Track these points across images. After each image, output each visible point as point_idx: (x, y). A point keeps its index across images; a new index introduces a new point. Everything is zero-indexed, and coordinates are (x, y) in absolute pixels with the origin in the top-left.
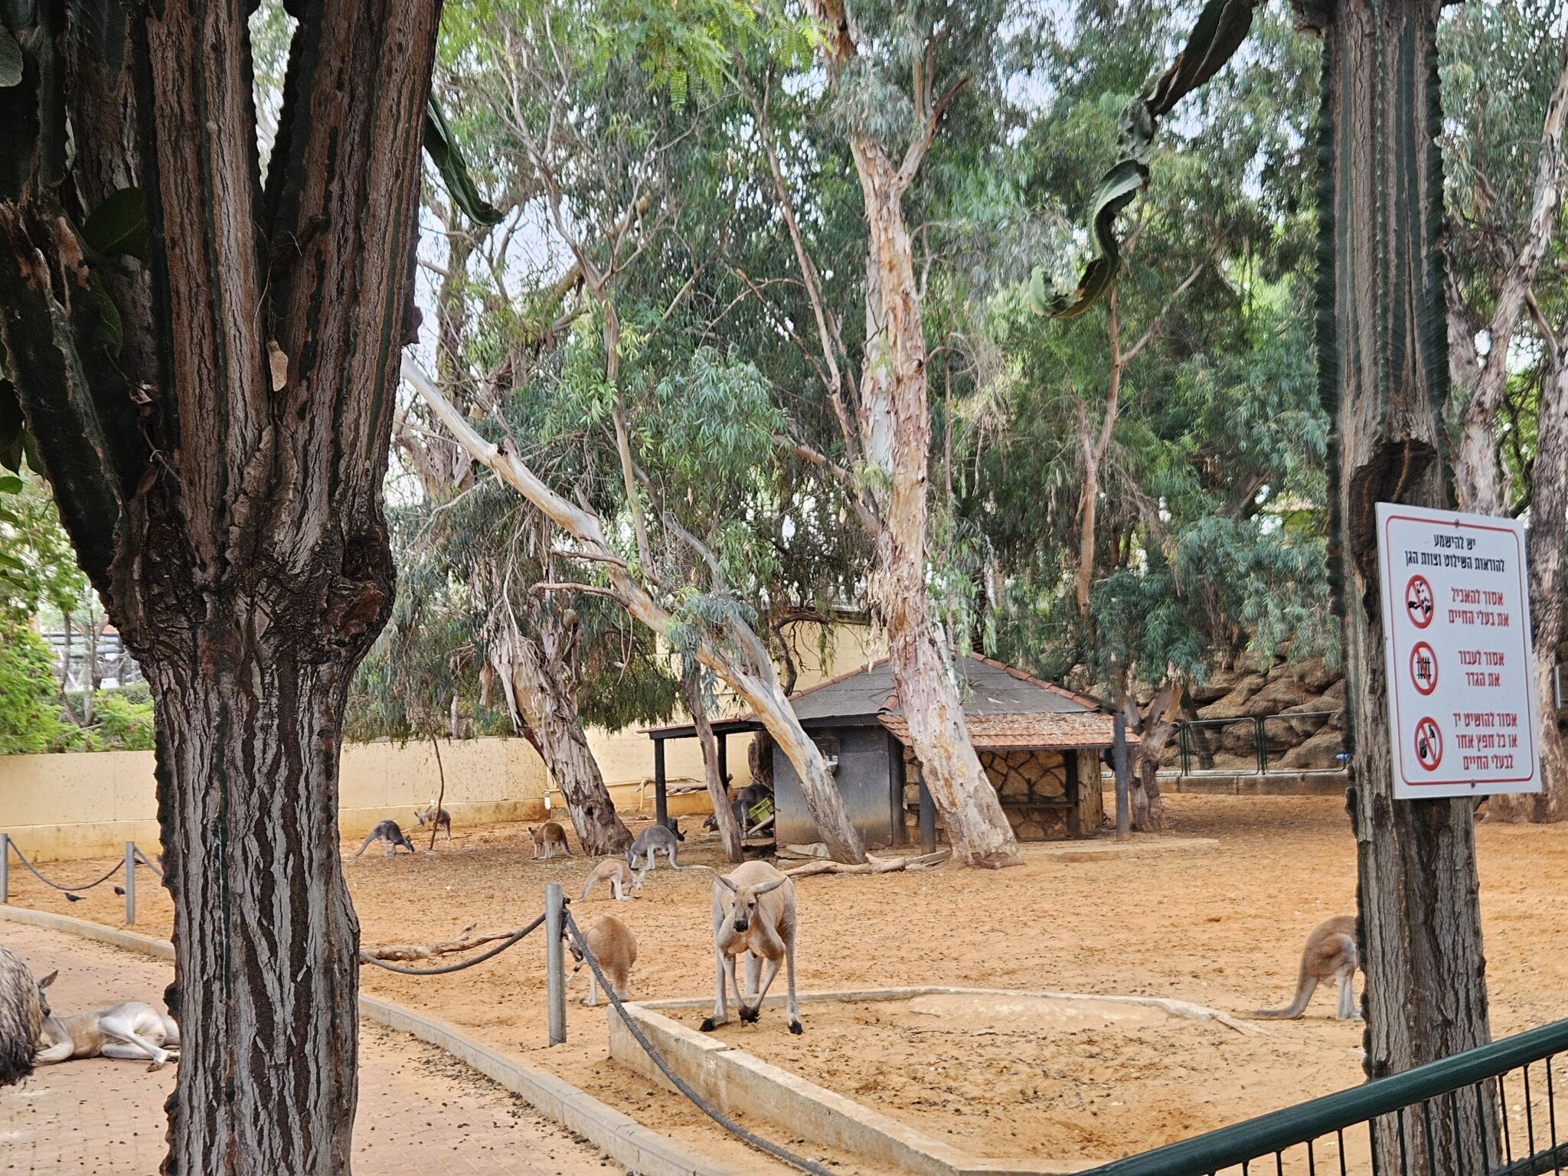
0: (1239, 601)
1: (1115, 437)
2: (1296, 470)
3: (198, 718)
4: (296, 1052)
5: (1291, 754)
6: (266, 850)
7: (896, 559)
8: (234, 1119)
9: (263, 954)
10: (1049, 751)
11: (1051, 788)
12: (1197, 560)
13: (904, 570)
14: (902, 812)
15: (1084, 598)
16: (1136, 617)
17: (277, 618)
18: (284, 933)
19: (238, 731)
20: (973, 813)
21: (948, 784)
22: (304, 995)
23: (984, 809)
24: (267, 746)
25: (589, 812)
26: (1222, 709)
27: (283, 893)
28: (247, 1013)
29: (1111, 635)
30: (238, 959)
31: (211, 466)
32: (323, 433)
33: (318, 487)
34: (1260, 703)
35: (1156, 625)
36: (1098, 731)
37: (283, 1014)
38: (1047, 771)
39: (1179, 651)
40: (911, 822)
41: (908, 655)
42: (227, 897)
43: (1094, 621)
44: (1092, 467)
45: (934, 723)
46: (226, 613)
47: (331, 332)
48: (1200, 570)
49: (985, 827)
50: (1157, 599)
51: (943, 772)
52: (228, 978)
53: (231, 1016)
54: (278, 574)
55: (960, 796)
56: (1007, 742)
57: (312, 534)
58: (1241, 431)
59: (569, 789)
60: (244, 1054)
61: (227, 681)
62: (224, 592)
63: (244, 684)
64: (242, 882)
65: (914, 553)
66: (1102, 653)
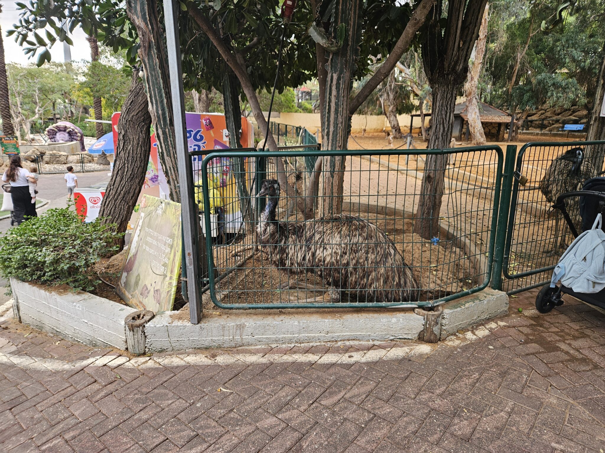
0: (548, 92)
1: (526, 54)
2: (568, 63)
3: (440, 91)
4: (447, 134)
5: (548, 129)
6: (447, 108)
7: (472, 80)
8: (438, 141)
9: (445, 122)
10: (495, 123)
11: (494, 131)
12: (539, 83)
13: (473, 82)
14: (461, 134)
15: (510, 90)
16: (521, 95)
17: (454, 78)
18: (448, 119)
19: (446, 93)
20: (478, 134)
21: (474, 128)
22: (449, 127)
23: (480, 134)
24: (449, 96)
25: (396, 130)
26: (534, 118)
27: (448, 114)
28: (442, 129)
29: (515, 99)
30: (441, 122)
31: (450, 58)
32: (465, 53)
33: (463, 61)
34: (543, 116)
35: (526, 97)
36: (508, 120)
37: (446, 129)
38: (494, 127)
39: (530, 103)
40: (463, 136)
41: (470, 101)
42: (442, 114)
43: (512, 95)
44: (519, 60)
45: (473, 115)
46: (448, 77)
47: (469, 38)
48: (539, 85)
49: (480, 137)
50: (527, 91)
51: (473, 125)
52: (440, 124)
53: (440, 129)
54: (456, 72)
55: (476, 131)
56: (487, 121)
57: (461, 67)
58: (557, 53)
59: (392, 126)
60: (441, 133)
61: (445, 87)
62: (448, 75)
63: (448, 87)
64: (443, 112)
65: (476, 79)
66: (512, 103)
